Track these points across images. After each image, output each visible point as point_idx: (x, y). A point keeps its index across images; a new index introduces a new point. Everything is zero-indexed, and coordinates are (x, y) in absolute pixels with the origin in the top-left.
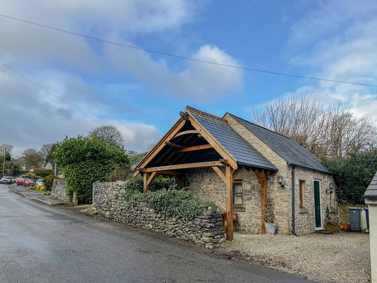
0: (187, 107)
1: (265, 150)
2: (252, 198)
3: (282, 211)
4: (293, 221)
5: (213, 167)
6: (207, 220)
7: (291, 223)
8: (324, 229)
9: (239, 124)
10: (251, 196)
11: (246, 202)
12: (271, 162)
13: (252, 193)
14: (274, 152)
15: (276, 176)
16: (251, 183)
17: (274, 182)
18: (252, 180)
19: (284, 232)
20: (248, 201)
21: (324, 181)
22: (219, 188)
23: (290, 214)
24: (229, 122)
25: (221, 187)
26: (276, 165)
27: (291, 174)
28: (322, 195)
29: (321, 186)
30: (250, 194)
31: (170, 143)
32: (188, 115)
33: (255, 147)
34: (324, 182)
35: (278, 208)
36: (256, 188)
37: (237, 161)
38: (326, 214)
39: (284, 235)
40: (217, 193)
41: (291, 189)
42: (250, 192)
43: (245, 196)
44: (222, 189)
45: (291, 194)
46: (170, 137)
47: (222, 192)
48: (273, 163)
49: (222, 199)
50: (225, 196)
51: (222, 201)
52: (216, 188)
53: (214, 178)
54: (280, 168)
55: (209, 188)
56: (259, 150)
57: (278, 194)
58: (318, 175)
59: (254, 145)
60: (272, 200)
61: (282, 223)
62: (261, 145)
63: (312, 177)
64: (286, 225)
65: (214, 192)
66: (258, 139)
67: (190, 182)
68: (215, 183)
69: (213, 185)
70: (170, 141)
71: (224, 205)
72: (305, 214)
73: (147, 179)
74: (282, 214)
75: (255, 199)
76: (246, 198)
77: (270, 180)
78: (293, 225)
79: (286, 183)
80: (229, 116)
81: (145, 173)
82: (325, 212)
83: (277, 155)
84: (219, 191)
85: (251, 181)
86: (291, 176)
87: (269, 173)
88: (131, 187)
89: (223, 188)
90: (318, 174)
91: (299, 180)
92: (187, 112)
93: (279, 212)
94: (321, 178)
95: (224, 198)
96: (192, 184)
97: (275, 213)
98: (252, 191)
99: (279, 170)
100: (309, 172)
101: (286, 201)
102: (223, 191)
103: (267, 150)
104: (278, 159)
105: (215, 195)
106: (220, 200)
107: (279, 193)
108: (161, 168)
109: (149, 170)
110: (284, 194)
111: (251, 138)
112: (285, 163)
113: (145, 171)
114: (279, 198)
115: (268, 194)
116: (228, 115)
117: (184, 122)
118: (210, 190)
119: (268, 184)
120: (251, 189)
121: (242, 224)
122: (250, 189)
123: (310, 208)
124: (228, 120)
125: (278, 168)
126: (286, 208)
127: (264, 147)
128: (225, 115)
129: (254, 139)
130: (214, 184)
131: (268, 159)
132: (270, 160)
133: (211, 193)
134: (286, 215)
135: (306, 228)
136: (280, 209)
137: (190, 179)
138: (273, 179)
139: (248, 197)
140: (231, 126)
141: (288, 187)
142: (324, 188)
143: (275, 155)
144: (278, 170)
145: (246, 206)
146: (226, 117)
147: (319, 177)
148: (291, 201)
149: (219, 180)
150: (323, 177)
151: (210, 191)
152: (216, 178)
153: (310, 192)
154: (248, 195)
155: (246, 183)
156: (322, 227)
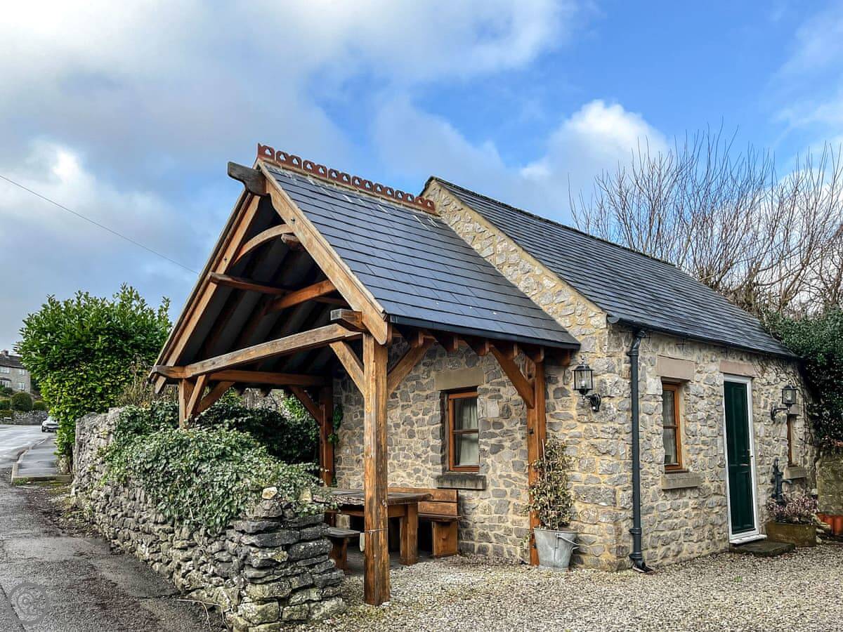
1: (538, 283)
2: (504, 444)
3: (594, 488)
4: (636, 519)
5: (331, 345)
6: (253, 539)
7: (626, 526)
8: (765, 536)
9: (466, 209)
10: (501, 438)
11: (488, 460)
12: (559, 320)
13: (505, 428)
14: (567, 288)
15: (572, 369)
16: (501, 397)
17: (566, 387)
18: (505, 387)
19: (603, 559)
20: (493, 457)
21: (764, 381)
23: (624, 497)
26: (575, 332)
27: (623, 356)
28: (757, 428)
29: (753, 397)
32: (262, 177)
33: (509, 278)
34: (763, 385)
35: (583, 476)
36: (513, 412)
37: (384, 312)
38: (772, 487)
39: (603, 569)
41: (628, 410)
44: (423, 420)
45: (628, 427)
46: (226, 260)
48: (563, 324)
51: (424, 456)
52: (406, 418)
54: (586, 339)
55: (390, 417)
56: (521, 286)
57: (581, 428)
58: (741, 362)
59: (507, 272)
60: (564, 448)
61: (596, 526)
62: (528, 266)
64: (608, 537)
66: (518, 248)
68: (405, 403)
69: (399, 411)
70: (227, 273)
71: (429, 469)
72: (689, 493)
73: (187, 397)
74: (593, 495)
75: (515, 447)
77: (558, 382)
78: (636, 534)
79: (606, 387)
80: (438, 188)
81: (181, 380)
82: (769, 482)
83: (577, 294)
84: (416, 428)
85: (499, 391)
86: (623, 366)
87: (542, 357)
90: (742, 359)
91: (662, 377)
92: (259, 167)
93: (586, 491)
94: (753, 373)
97: (572, 493)
98: (505, 424)
99: (584, 347)
100: (704, 352)
101: (608, 452)
103: (546, 282)
104: (581, 307)
106: (418, 456)
107: (585, 426)
108: (214, 363)
109: (190, 371)
110: (599, 427)
111: (499, 248)
112: (600, 320)
114: (585, 443)
115: (551, 432)
116: (434, 183)
118: (392, 424)
119: (551, 394)
120: (501, 415)
121: (477, 531)
122: (497, 416)
123: (708, 470)
124: (435, 203)
125: (580, 340)
126: (606, 478)
127: (537, 273)
128: (427, 185)
129: (506, 250)
130: (403, 406)
131: (550, 312)
132: (554, 316)
134: (605, 501)
135: (695, 538)
136: (589, 478)
138: (564, 377)
141: (616, 403)
142: (762, 405)
143: (569, 295)
144: (579, 345)
145: (487, 473)
146: (429, 191)
147: (743, 369)
148: (625, 450)
149: (416, 392)
150: (759, 368)
153: (709, 417)
154: (493, 435)
155: (486, 397)
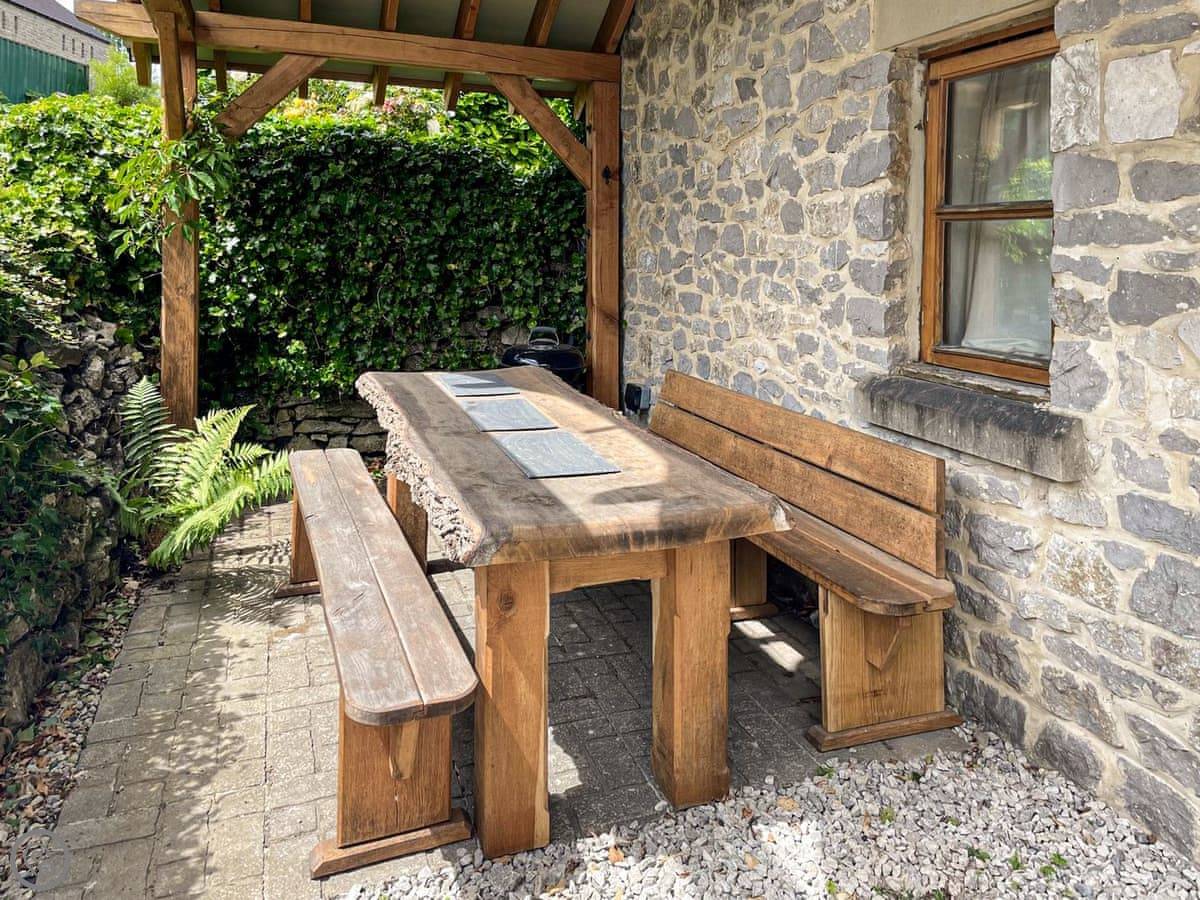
25: (820, 153)
30: (1161, 210)
40: (793, 220)
42: (1160, 176)
43: (1077, 253)
44: (831, 167)
47: (830, 198)
50: (852, 255)
51: (828, 299)
52: (779, 160)
53: (769, 54)
55: (739, 162)
65: (773, 207)
68: (777, 112)
69: (759, 140)
71: (845, 346)
76: (1100, 276)
84: (804, 196)
89: (841, 159)
102: (837, 197)
105: (776, 239)
133: (754, 216)
139: (1133, 257)
149: (809, 68)
152: (778, 49)
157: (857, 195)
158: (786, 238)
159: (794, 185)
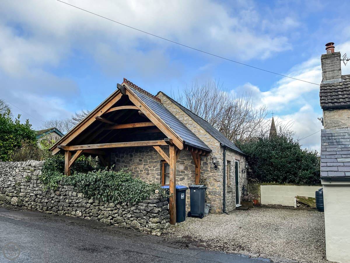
0: (125, 79)
1: (199, 131)
2: (185, 178)
3: (215, 191)
4: (224, 200)
5: (154, 147)
6: (155, 205)
7: (222, 201)
8: (241, 205)
9: (173, 104)
10: (184, 176)
11: (179, 183)
13: (186, 173)
14: (208, 134)
15: (209, 157)
16: (184, 164)
17: (207, 162)
18: (186, 160)
19: (217, 211)
20: (180, 182)
22: (149, 169)
23: (222, 193)
24: (162, 100)
25: (152, 168)
26: (210, 147)
27: (223, 155)
28: (240, 174)
29: (239, 166)
30: (183, 174)
31: (101, 119)
32: (125, 89)
33: (189, 128)
34: (240, 163)
35: (211, 188)
36: (189, 168)
37: (184, 141)
38: (242, 191)
39: (217, 214)
40: (148, 174)
41: (223, 169)
42: (182, 172)
43: (177, 177)
45: (222, 174)
46: (101, 112)
47: (153, 172)
48: (206, 144)
49: (153, 180)
50: (156, 177)
52: (146, 168)
53: (144, 158)
54: (213, 149)
55: (138, 168)
56: (193, 131)
57: (211, 174)
58: (238, 156)
59: (187, 126)
60: (205, 180)
61: (215, 202)
62: (195, 126)
63: (234, 158)
64: (219, 205)
65: (144, 173)
66: (192, 120)
67: (117, 162)
68: (146, 163)
69: (142, 166)
70: (101, 116)
72: (231, 193)
73: (70, 159)
74: (215, 193)
75: (188, 179)
76: (179, 178)
77: (204, 160)
78: (224, 204)
79: (219, 163)
80: (162, 95)
81: (67, 151)
83: (211, 136)
84: (150, 171)
85: (184, 162)
86: (222, 157)
87: (205, 153)
88: (49, 168)
89: (155, 169)
91: (227, 160)
92: (124, 85)
93: (212, 192)
94: (239, 159)
95: (155, 179)
96: (119, 164)
97: (208, 193)
98: (185, 172)
99: (213, 151)
100: (233, 153)
101: (219, 181)
102: (155, 172)
103: (201, 131)
104: (212, 140)
105: (145, 176)
106: (150, 181)
107: (212, 173)
108: (89, 147)
109: (72, 148)
110: (217, 174)
111: (185, 118)
112: (218, 144)
113: (67, 149)
114: (212, 178)
115: (201, 175)
116: (160, 93)
117: (120, 95)
118: (139, 170)
119: (202, 164)
120: (185, 169)
122: (183, 169)
123: (233, 187)
124: (161, 99)
125: (212, 149)
126: (218, 188)
127: (199, 128)
128: (158, 93)
129: (188, 119)
130: (144, 164)
131: (202, 140)
132: (204, 141)
133: (141, 174)
134: (218, 195)
135: (231, 205)
136: (213, 188)
137: (116, 158)
138: (206, 159)
139: (181, 177)
140: (165, 105)
141: (221, 167)
142: (241, 168)
143: (208, 136)
144: (211, 150)
146: (158, 95)
147: (239, 158)
148: (222, 180)
151: (139, 172)
152: (146, 158)
153: (233, 172)
154: (181, 175)
155: (179, 163)
156: (239, 204)
157: (157, 172)
158: (147, 176)
159: (148, 171)
